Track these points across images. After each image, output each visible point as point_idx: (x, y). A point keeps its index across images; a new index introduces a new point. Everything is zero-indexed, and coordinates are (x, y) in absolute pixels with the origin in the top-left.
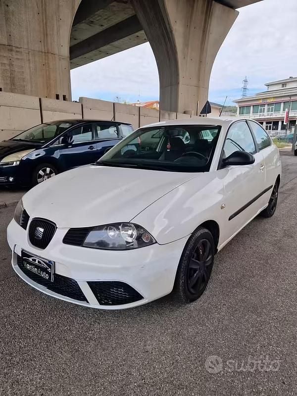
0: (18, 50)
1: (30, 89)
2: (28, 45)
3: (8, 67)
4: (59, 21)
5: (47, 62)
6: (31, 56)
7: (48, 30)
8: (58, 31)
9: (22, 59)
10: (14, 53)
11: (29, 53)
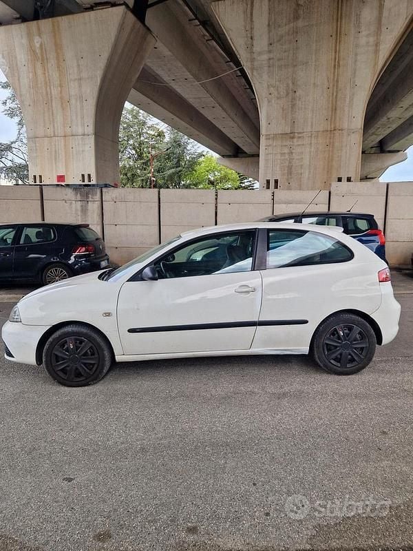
0: (300, 135)
1: (307, 176)
2: (312, 127)
3: (287, 156)
4: (353, 88)
5: (332, 141)
6: (313, 139)
7: (338, 103)
8: (351, 100)
9: (303, 145)
10: (295, 140)
11: (311, 136)
